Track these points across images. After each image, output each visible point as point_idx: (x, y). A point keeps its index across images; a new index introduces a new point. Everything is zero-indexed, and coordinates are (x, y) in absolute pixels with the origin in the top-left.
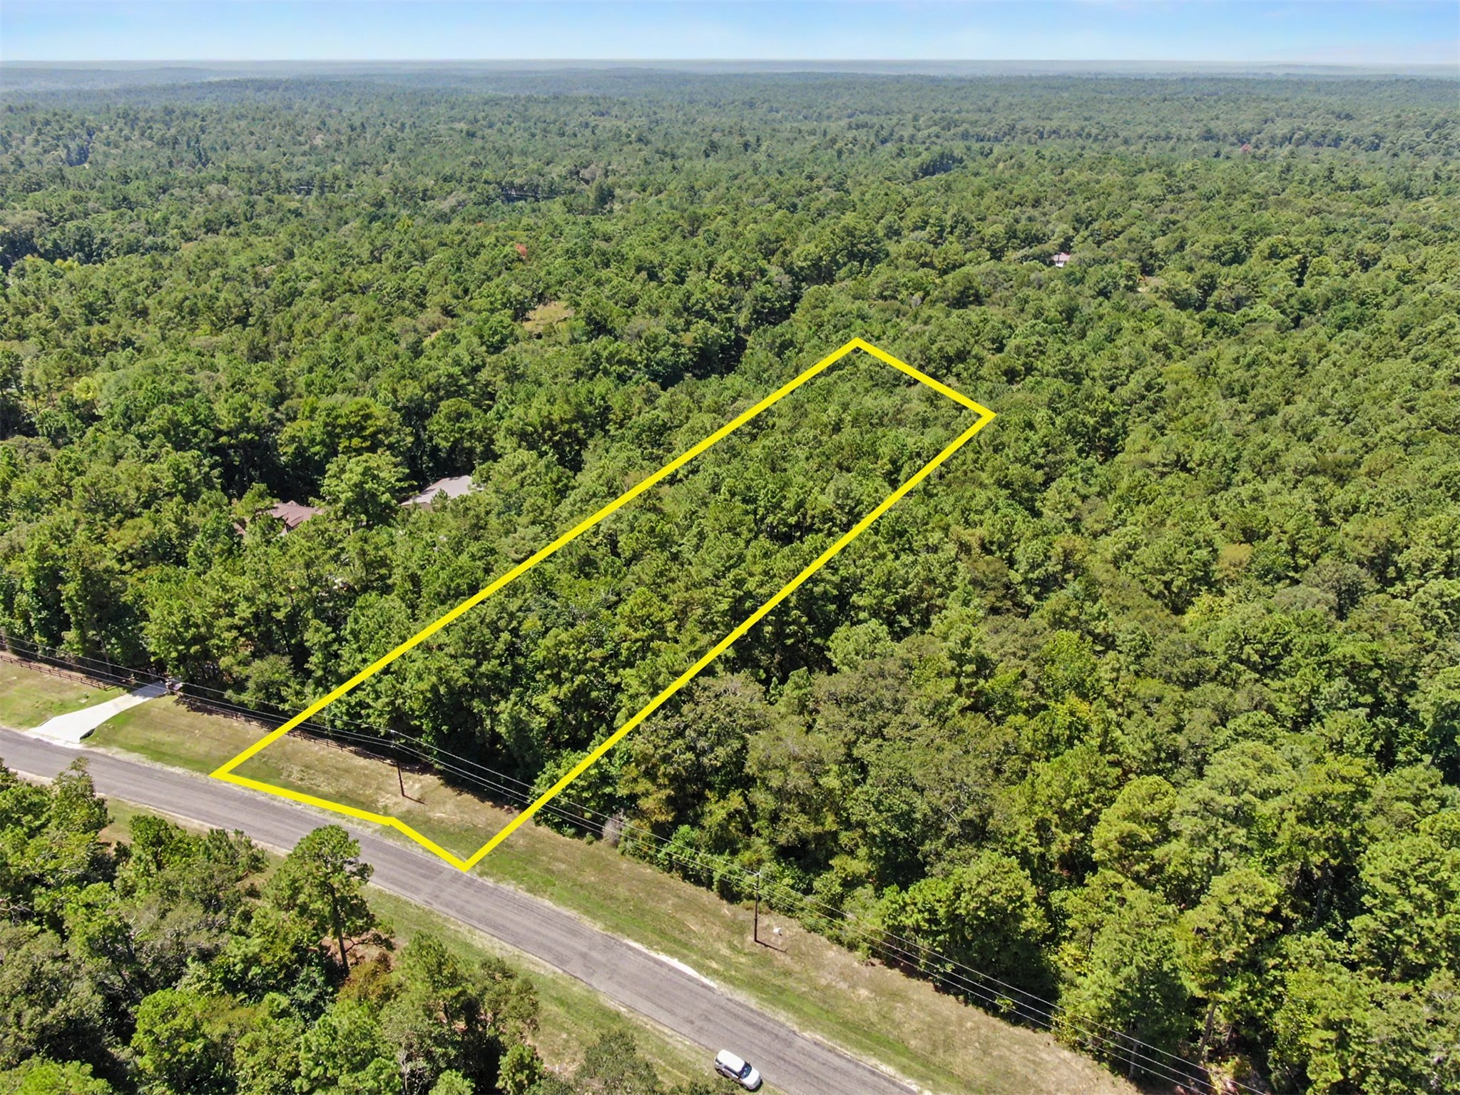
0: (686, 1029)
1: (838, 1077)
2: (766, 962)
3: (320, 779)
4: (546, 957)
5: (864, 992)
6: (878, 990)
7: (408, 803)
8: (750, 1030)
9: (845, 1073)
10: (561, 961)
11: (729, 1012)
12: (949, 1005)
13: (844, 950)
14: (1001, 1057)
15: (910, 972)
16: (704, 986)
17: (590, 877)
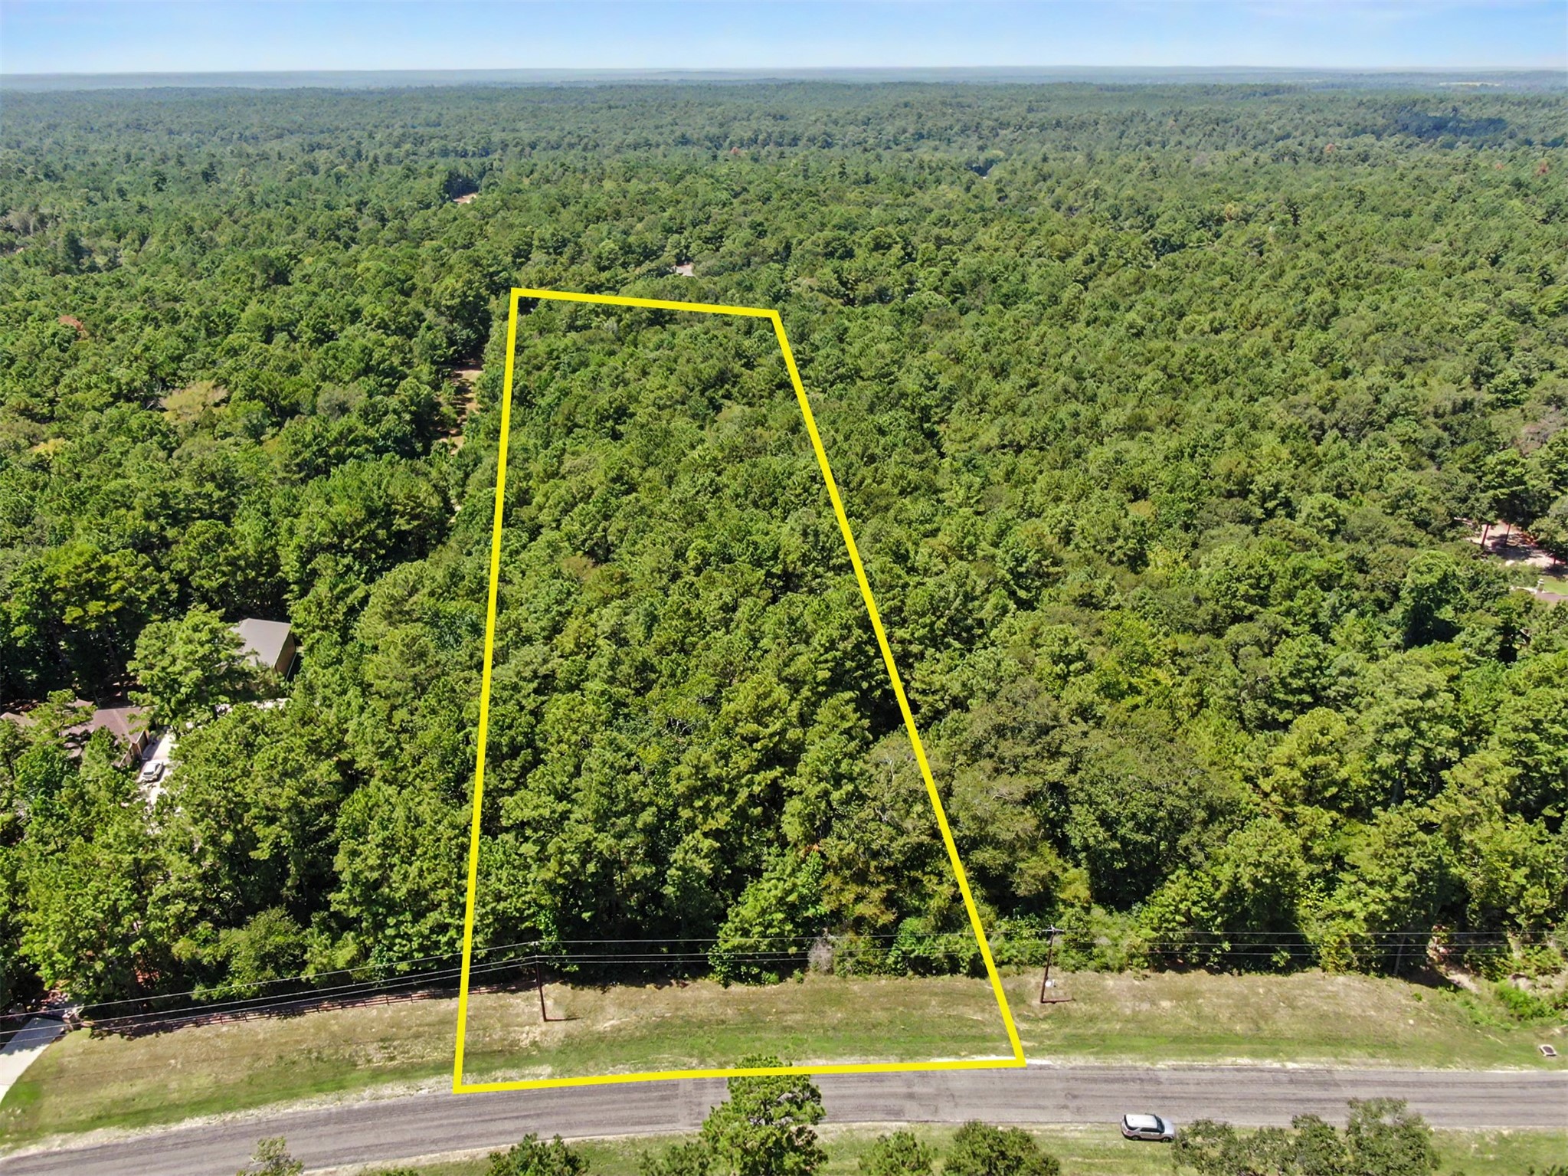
0: (1067, 1116)
1: (1217, 1088)
2: (1065, 1018)
3: (417, 1049)
4: (878, 1116)
5: (1166, 1004)
6: (1173, 995)
7: (557, 1026)
8: (1116, 1086)
9: (1220, 1082)
10: (897, 1114)
11: (1084, 1080)
12: (1230, 982)
13: (1115, 974)
14: (1307, 1006)
15: (1181, 969)
16: (1041, 1068)
17: (836, 1015)
